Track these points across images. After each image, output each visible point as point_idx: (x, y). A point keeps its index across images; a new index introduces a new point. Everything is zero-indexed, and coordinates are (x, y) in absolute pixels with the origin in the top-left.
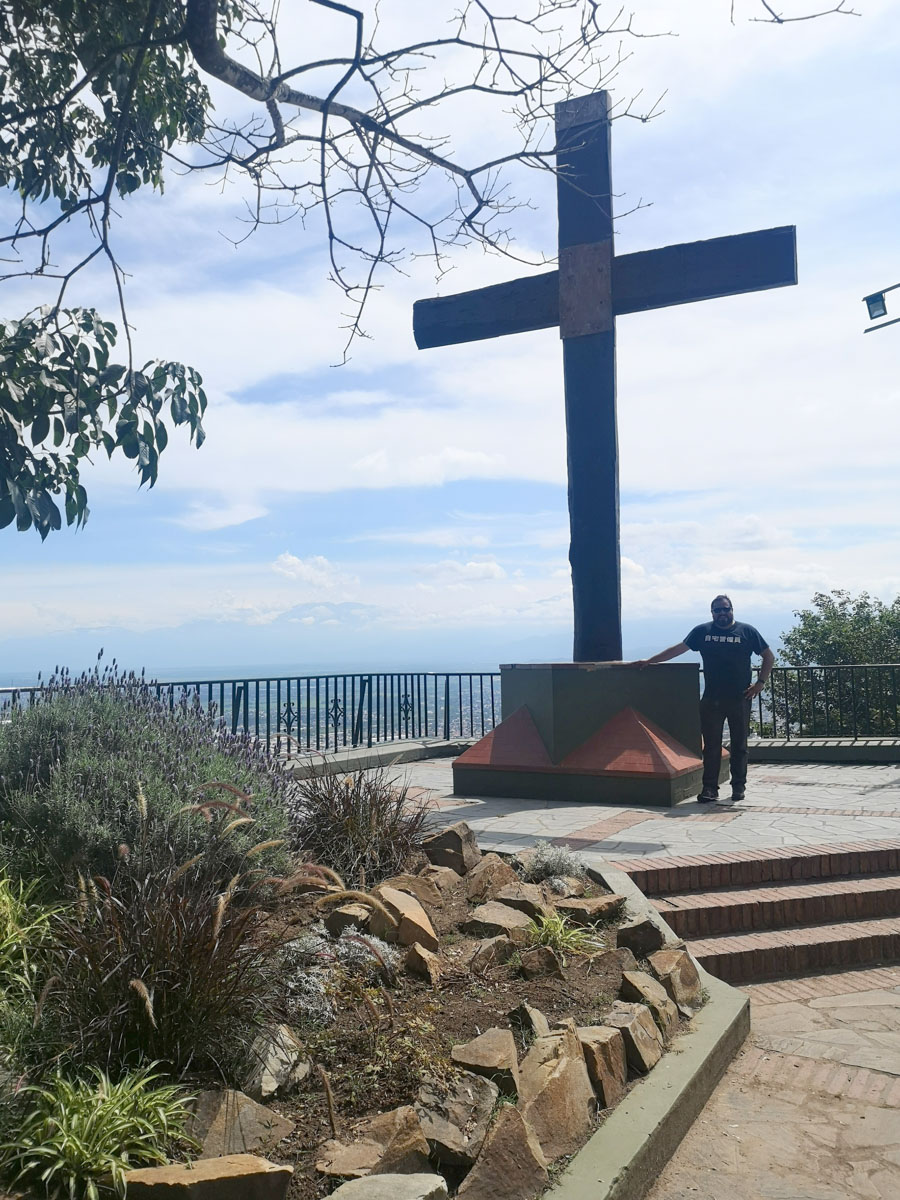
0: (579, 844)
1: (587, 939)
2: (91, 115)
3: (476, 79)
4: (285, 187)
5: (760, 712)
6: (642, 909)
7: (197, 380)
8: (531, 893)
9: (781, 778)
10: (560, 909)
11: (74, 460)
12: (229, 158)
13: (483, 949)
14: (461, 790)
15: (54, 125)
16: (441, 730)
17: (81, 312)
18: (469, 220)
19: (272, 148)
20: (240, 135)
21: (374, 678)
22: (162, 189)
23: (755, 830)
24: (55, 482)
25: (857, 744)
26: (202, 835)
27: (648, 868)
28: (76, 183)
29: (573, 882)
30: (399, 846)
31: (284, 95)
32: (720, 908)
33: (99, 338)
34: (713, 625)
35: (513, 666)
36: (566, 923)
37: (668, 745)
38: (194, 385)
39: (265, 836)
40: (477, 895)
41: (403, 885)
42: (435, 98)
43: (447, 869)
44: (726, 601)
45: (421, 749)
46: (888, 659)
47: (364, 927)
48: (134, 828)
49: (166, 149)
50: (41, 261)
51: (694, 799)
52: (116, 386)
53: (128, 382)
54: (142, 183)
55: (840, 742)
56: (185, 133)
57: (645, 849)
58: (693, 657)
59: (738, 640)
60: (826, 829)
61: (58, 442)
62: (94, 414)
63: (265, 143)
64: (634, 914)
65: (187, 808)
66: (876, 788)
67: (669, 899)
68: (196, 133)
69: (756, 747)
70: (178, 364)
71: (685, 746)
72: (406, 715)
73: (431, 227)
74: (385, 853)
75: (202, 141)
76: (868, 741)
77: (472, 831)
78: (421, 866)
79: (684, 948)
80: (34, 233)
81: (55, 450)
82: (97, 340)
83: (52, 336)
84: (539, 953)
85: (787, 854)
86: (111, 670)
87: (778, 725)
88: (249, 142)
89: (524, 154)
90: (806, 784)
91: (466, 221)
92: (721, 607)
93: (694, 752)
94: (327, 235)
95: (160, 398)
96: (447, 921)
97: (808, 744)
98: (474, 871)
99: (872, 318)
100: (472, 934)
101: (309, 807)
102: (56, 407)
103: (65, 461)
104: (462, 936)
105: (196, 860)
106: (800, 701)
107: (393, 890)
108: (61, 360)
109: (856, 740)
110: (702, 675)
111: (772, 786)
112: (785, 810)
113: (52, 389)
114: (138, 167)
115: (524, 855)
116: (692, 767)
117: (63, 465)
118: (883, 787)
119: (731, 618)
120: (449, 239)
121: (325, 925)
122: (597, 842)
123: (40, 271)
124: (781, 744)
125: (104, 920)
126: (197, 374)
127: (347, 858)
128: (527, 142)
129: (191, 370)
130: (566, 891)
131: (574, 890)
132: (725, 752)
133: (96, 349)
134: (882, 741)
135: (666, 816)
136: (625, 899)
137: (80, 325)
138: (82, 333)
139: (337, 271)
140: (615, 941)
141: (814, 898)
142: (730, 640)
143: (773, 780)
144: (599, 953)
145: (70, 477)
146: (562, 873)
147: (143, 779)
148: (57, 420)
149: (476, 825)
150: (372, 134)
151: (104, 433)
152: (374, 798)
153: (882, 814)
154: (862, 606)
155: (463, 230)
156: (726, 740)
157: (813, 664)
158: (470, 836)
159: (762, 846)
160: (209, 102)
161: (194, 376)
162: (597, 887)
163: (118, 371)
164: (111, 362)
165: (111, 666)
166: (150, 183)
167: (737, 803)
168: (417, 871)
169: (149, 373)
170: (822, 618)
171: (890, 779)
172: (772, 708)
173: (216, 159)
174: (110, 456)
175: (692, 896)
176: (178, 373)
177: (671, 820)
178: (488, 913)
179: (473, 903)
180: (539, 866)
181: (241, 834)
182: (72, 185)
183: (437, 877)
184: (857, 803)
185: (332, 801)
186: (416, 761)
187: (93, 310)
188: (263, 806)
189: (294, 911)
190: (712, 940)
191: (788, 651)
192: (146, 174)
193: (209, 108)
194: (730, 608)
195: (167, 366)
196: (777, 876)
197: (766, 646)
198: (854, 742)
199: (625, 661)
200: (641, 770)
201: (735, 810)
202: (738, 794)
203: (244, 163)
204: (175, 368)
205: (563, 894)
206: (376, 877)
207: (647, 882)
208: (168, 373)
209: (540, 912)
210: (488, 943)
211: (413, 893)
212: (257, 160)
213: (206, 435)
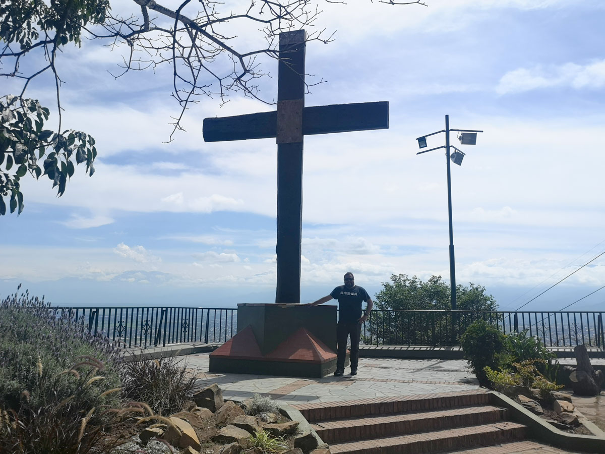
0: (275, 397)
1: (279, 444)
2: (43, 4)
3: (248, 12)
4: (153, 48)
5: (364, 331)
6: (306, 428)
7: (92, 142)
8: (251, 420)
9: (374, 365)
10: (265, 429)
11: (17, 178)
12: (117, 34)
13: (225, 449)
14: (213, 369)
15: (21, 6)
16: (203, 337)
17: (30, 101)
18: (239, 79)
19: (141, 31)
20: (125, 23)
21: (169, 310)
22: (80, 45)
23: (362, 390)
24: (5, 189)
25: (410, 349)
26: (72, 387)
27: (310, 408)
28: (30, 37)
29: (272, 415)
30: (180, 397)
31: (153, 5)
32: (345, 428)
33: (39, 115)
34: (344, 286)
35: (245, 304)
36: (268, 436)
37: (321, 347)
38: (91, 145)
39: (108, 387)
40: (222, 422)
41: (182, 417)
42: (227, 19)
43: (205, 409)
44: (351, 275)
45: (192, 348)
46: (424, 308)
47: (160, 438)
48: (33, 383)
49: (83, 25)
50: (14, 70)
51: (333, 374)
52: (46, 141)
53: (54, 139)
54: (69, 41)
55: (402, 348)
56: (93, 19)
57: (308, 399)
58: (334, 302)
59: (356, 294)
60: (396, 389)
61: (8, 167)
62: (32, 154)
63: (138, 29)
64: (303, 431)
65: (65, 371)
66: (418, 370)
67: (320, 424)
68: (101, 21)
69: (362, 349)
70: (82, 133)
71: (329, 347)
72: (185, 329)
73: (220, 80)
74: (172, 400)
75: (103, 23)
76: (414, 348)
77: (220, 389)
78: (192, 407)
79: (328, 448)
80: (13, 54)
81: (6, 172)
82: (37, 116)
83: (12, 111)
84: (255, 451)
85: (378, 401)
86: (24, 296)
87: (373, 338)
88: (129, 27)
89: (268, 50)
90: (386, 368)
91: (237, 79)
92: (349, 278)
93: (332, 350)
94: (173, 73)
95: (71, 149)
96: (205, 435)
97: (387, 348)
98: (220, 410)
99: (420, 148)
100: (219, 442)
101: (132, 375)
102: (10, 149)
103: (12, 178)
104: (213, 444)
105: (69, 401)
106: (383, 327)
107: (177, 418)
108: (16, 125)
109: (409, 347)
110: (338, 312)
111: (370, 368)
112: (376, 380)
113: (9, 139)
114: (67, 32)
115: (247, 401)
116: (332, 358)
117: (10, 180)
118: (422, 369)
119: (353, 283)
120: (229, 87)
121: (140, 437)
122: (284, 395)
123: (13, 75)
124: (374, 348)
125: (12, 434)
126: (92, 138)
127: (153, 402)
128: (270, 45)
129: (89, 136)
130: (268, 420)
131: (273, 419)
132: (348, 351)
133: (36, 121)
134: (421, 348)
135: (318, 382)
136: (299, 423)
137: (28, 108)
138: (29, 112)
139: (176, 91)
140: (294, 445)
141: (391, 423)
142: (352, 294)
143: (371, 366)
144: (285, 451)
145: (14, 187)
146: (266, 411)
147: (40, 354)
148: (9, 157)
149: (222, 387)
150: (194, 31)
151: (37, 166)
152: (168, 371)
153: (421, 382)
154: (414, 282)
155: (235, 83)
156: (349, 344)
157: (389, 309)
158: (219, 391)
159: (366, 397)
160: (109, 6)
161: (91, 140)
162: (284, 418)
163: (49, 133)
164: (44, 129)
165: (25, 294)
166: (73, 41)
167: (353, 377)
168: (189, 410)
169: (66, 135)
170: (394, 287)
171: (425, 366)
172: (370, 330)
173: (110, 34)
174: (37, 178)
175: (331, 423)
176: (82, 137)
177: (320, 385)
178: (227, 431)
179: (219, 426)
180: (254, 407)
181: (95, 387)
182: (28, 38)
183: (200, 413)
184: (411, 377)
185: (144, 372)
186: (189, 354)
187: (37, 101)
188: (108, 372)
189: (121, 431)
190: (340, 445)
191: (378, 302)
192: (71, 37)
193: (108, 9)
194: (353, 279)
195: (76, 134)
196: (373, 412)
197: (369, 298)
198: (408, 348)
199: (300, 304)
200: (307, 359)
201: (352, 380)
202: (353, 372)
203: (125, 37)
204: (80, 135)
205: (267, 421)
206: (167, 412)
207: (309, 415)
208: (76, 137)
209: (255, 430)
210: (228, 446)
211: (188, 420)
212: (132, 37)
213: (95, 170)
